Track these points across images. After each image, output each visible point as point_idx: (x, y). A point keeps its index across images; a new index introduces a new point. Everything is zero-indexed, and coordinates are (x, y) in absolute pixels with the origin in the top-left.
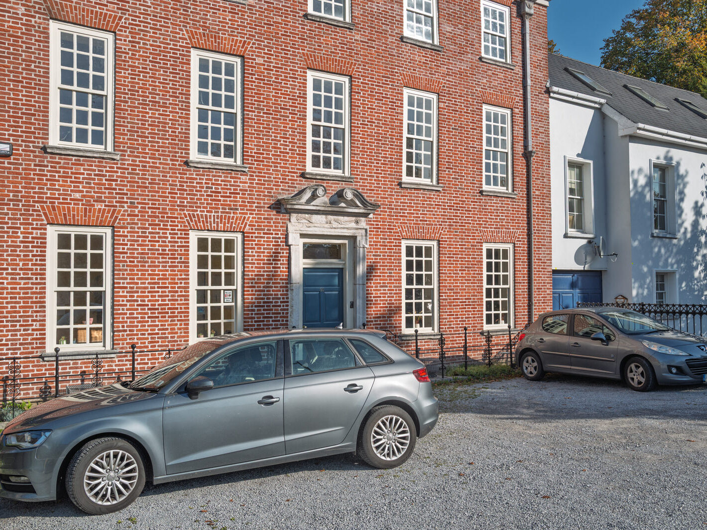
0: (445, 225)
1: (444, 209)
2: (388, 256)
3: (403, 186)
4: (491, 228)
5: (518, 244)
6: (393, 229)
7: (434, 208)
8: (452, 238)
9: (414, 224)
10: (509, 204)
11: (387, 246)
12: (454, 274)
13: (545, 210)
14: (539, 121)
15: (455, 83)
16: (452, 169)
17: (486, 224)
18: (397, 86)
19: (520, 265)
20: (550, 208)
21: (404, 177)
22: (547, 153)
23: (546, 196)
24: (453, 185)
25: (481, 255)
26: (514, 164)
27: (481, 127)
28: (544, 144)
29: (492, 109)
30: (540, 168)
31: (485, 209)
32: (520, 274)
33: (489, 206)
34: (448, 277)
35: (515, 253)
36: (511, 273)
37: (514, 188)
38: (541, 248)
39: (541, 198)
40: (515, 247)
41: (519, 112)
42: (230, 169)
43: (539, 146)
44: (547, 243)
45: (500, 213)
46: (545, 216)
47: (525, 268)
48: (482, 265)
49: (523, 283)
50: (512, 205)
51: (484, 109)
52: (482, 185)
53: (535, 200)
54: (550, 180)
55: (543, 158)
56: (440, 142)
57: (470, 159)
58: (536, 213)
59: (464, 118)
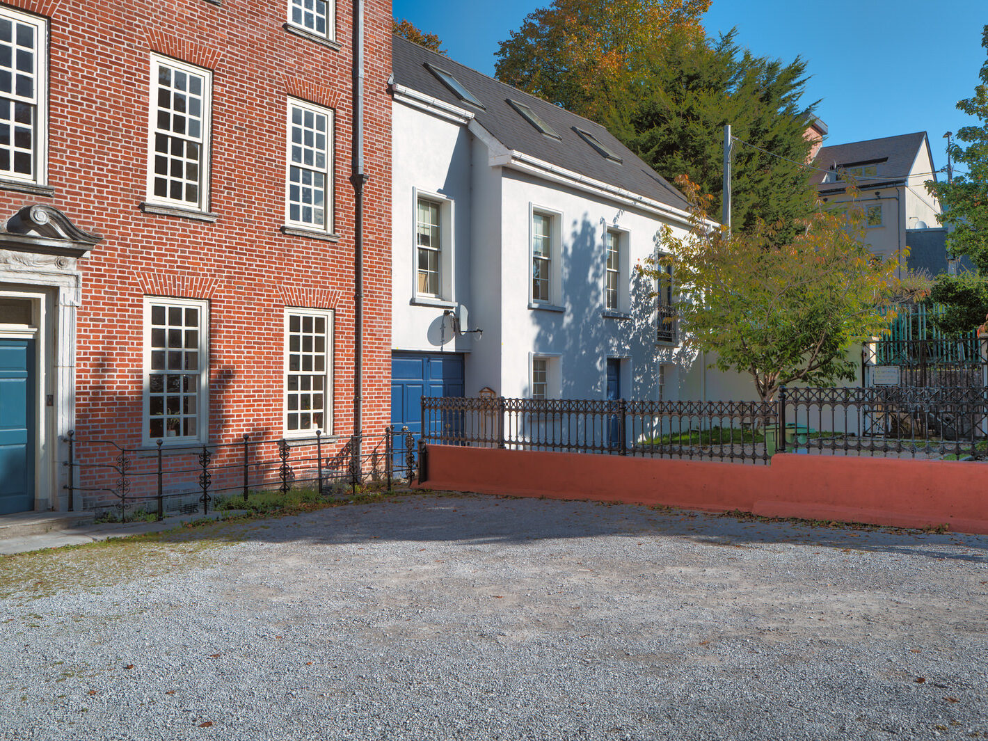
0: (220, 276)
1: (218, 251)
2: (118, 321)
3: (147, 209)
4: (298, 285)
5: (340, 310)
6: (128, 278)
7: (202, 249)
8: (233, 297)
9: (166, 272)
10: (327, 251)
11: (116, 305)
12: (235, 352)
13: (382, 264)
14: (376, 132)
15: (242, 57)
16: (233, 189)
17: (289, 279)
18: (138, 48)
19: (343, 342)
20: (391, 261)
21: (150, 195)
22: (387, 180)
23: (384, 243)
24: (235, 215)
25: (280, 325)
26: (336, 192)
27: (285, 131)
28: (382, 166)
29: (303, 106)
30: (376, 202)
31: (289, 255)
32: (342, 355)
33: (294, 251)
34: (225, 357)
35: (336, 324)
36: (327, 354)
37: (336, 227)
38: (375, 318)
39: (376, 246)
40: (336, 315)
41: (346, 115)
43: (376, 169)
44: (384, 310)
45: (312, 263)
46: (382, 272)
47: (351, 346)
48: (283, 340)
49: (348, 368)
50: (332, 252)
51: (289, 104)
52: (284, 218)
53: (367, 247)
54: (391, 221)
55: (381, 187)
56: (215, 146)
57: (265, 177)
58: (369, 267)
59: (256, 114)
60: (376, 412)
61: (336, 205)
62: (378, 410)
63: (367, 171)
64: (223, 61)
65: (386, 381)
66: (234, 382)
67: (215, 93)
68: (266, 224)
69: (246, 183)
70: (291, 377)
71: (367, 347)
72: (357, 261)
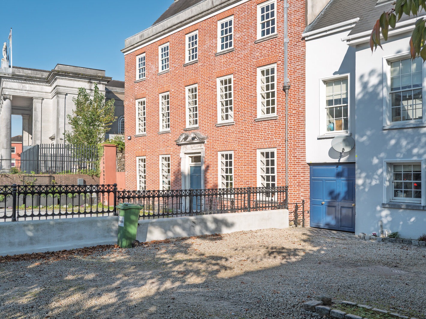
0: (236, 142)
1: (236, 134)
2: (212, 160)
4: (261, 140)
5: (279, 148)
6: (214, 147)
7: (231, 134)
8: (240, 149)
9: (223, 143)
10: (273, 124)
11: (212, 155)
12: (241, 168)
13: (300, 123)
14: (297, 62)
15: (241, 64)
16: (240, 111)
17: (258, 138)
18: (214, 79)
19: (280, 161)
20: (305, 120)
21: (220, 121)
22: (303, 82)
23: (301, 113)
24: (240, 120)
25: (255, 157)
26: (277, 98)
27: (256, 82)
28: (300, 77)
29: (265, 68)
30: (296, 94)
31: (258, 129)
32: (280, 167)
33: (260, 127)
34: (238, 169)
35: (277, 154)
36: (275, 167)
37: (277, 112)
38: (296, 149)
39: (297, 115)
40: (277, 150)
41: (281, 62)
42: (167, 133)
43: (296, 79)
44: (301, 145)
45: (267, 130)
46: (300, 127)
47: (284, 163)
48: (256, 162)
49: (283, 172)
50: (275, 124)
51: (259, 70)
52: (256, 116)
53: (292, 117)
54: (305, 101)
55: (299, 86)
56: (234, 99)
57: (250, 103)
58: (293, 125)
59: (246, 81)
60: (297, 193)
61: (277, 103)
62: (298, 192)
63: (292, 82)
64: (236, 69)
65: (302, 179)
66: (240, 178)
67: (234, 81)
68: (250, 120)
69: (243, 107)
70: (262, 176)
71: (292, 163)
72: (285, 124)
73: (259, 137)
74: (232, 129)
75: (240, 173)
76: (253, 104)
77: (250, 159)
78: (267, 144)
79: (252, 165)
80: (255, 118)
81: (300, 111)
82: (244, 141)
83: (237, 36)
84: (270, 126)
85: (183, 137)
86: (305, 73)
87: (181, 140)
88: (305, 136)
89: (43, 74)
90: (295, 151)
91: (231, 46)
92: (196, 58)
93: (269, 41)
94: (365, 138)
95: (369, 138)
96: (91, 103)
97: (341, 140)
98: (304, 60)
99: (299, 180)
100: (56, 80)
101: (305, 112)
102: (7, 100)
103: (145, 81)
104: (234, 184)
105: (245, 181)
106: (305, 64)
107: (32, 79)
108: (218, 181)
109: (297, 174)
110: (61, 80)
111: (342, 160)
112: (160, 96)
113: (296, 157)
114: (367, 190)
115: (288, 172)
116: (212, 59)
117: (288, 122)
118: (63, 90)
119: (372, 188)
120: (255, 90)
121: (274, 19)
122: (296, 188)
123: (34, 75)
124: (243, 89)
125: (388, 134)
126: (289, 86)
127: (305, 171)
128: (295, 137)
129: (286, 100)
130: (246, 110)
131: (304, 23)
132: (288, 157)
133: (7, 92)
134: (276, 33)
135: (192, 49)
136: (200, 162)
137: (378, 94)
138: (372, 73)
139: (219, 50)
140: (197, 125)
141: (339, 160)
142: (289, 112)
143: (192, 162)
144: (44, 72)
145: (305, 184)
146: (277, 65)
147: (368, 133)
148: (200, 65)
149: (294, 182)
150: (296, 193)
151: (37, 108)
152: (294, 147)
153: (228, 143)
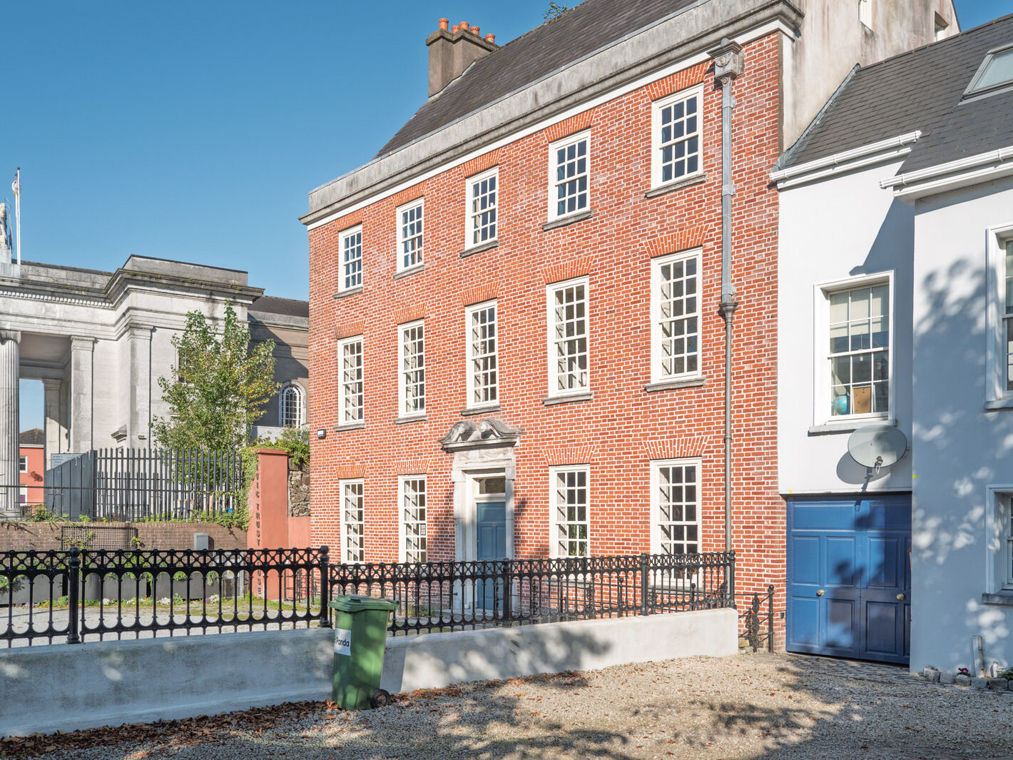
0: (596, 443)
1: (596, 422)
3: (546, 403)
4: (663, 438)
5: (707, 456)
6: (539, 456)
7: (584, 423)
8: (606, 459)
10: (693, 397)
12: (608, 506)
13: (764, 394)
14: (755, 243)
15: (610, 249)
16: (606, 366)
17: (654, 434)
18: (538, 288)
19: (711, 489)
20: (776, 388)
21: (554, 391)
22: (770, 293)
23: (765, 370)
24: (608, 387)
25: (646, 479)
26: (703, 333)
27: (649, 295)
28: (763, 280)
29: (671, 260)
30: (754, 324)
31: (653, 411)
32: (710, 504)
33: (659, 406)
34: (600, 510)
35: (703, 471)
36: (698, 503)
37: (703, 369)
38: (753, 459)
39: (754, 376)
40: (703, 462)
41: (715, 244)
42: (417, 420)
43: (754, 286)
44: (765, 449)
45: (676, 413)
46: (763, 404)
47: (721, 494)
48: (649, 492)
49: (717, 518)
50: (699, 397)
51: (656, 265)
52: (649, 377)
53: (742, 380)
54: (776, 340)
55: (761, 304)
56: (591, 337)
57: (632, 346)
58: (745, 401)
59: (623, 293)
60: (756, 567)
61: (703, 346)
62: (758, 566)
63: (743, 293)
64: (596, 261)
65: (768, 532)
66: (607, 531)
67: (590, 292)
68: (633, 388)
69: (616, 357)
70: (663, 527)
71: (742, 494)
72: (725, 399)
73: (657, 429)
74: (586, 410)
75: (606, 518)
76: (641, 348)
77: (633, 484)
78: (676, 446)
79: (638, 501)
80: (645, 382)
81: (764, 365)
82: (616, 441)
83: (599, 181)
84: (684, 403)
85: (461, 430)
86: (776, 272)
87: (454, 439)
88: (775, 428)
89: (96, 280)
90: (749, 464)
91: (582, 204)
92: (492, 235)
93: (683, 191)
94: (936, 432)
95: (949, 430)
96: (217, 350)
97: (870, 436)
98: (773, 239)
99: (761, 537)
100: (128, 294)
101: (776, 368)
102: (9, 344)
103: (361, 293)
104: (591, 547)
105: (618, 539)
106: (777, 248)
107: (69, 291)
108: (551, 540)
109: (754, 522)
110: (140, 295)
111: (873, 487)
112: (401, 330)
113: (753, 479)
114: (941, 560)
115: (732, 518)
116: (535, 238)
117: (733, 393)
118: (144, 319)
119: (954, 554)
120: (645, 313)
121: (697, 136)
122: (753, 556)
123: (74, 283)
124: (614, 311)
125: (998, 420)
126: (736, 304)
127: (775, 513)
128: (750, 430)
129: (726, 338)
130: (622, 364)
131: (774, 146)
132: (732, 479)
133: (9, 323)
134: (700, 171)
135: (482, 214)
136: (504, 491)
137: (973, 321)
138: (957, 268)
139: (553, 215)
140: (496, 402)
141: (865, 487)
142: (734, 369)
143: (481, 492)
144: (97, 276)
145: (776, 547)
146: (704, 251)
147: (947, 418)
148: (503, 253)
149: (746, 542)
150: (751, 568)
151: (82, 362)
152: (747, 455)
153: (575, 445)
